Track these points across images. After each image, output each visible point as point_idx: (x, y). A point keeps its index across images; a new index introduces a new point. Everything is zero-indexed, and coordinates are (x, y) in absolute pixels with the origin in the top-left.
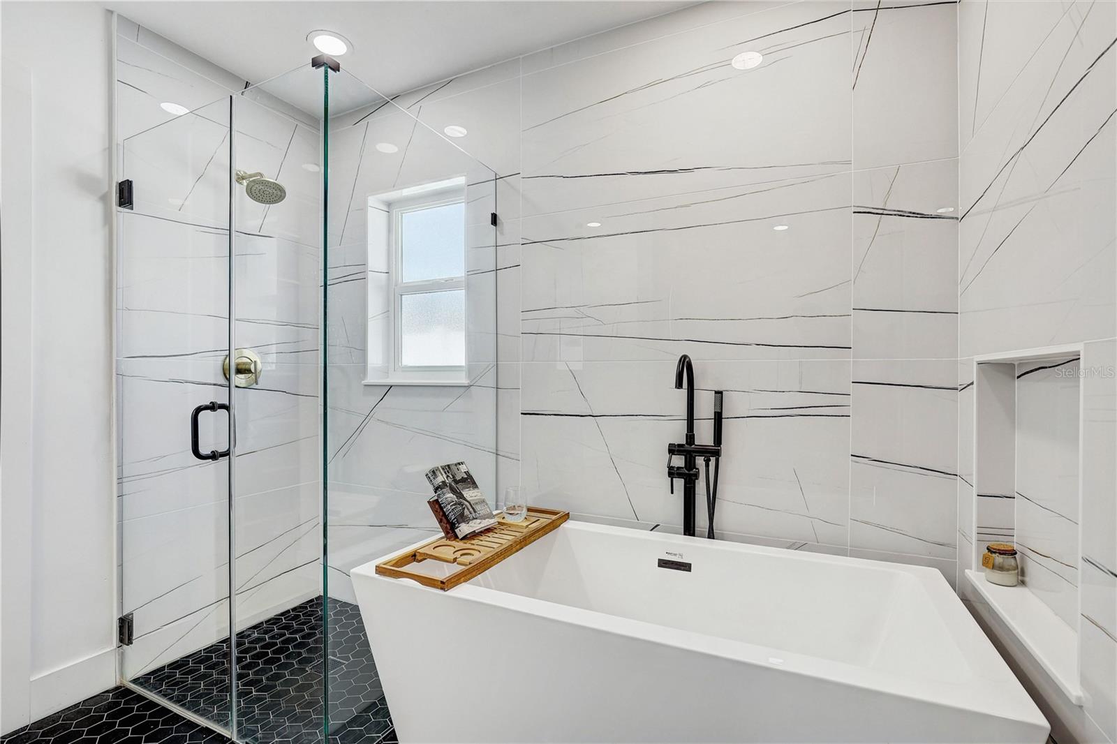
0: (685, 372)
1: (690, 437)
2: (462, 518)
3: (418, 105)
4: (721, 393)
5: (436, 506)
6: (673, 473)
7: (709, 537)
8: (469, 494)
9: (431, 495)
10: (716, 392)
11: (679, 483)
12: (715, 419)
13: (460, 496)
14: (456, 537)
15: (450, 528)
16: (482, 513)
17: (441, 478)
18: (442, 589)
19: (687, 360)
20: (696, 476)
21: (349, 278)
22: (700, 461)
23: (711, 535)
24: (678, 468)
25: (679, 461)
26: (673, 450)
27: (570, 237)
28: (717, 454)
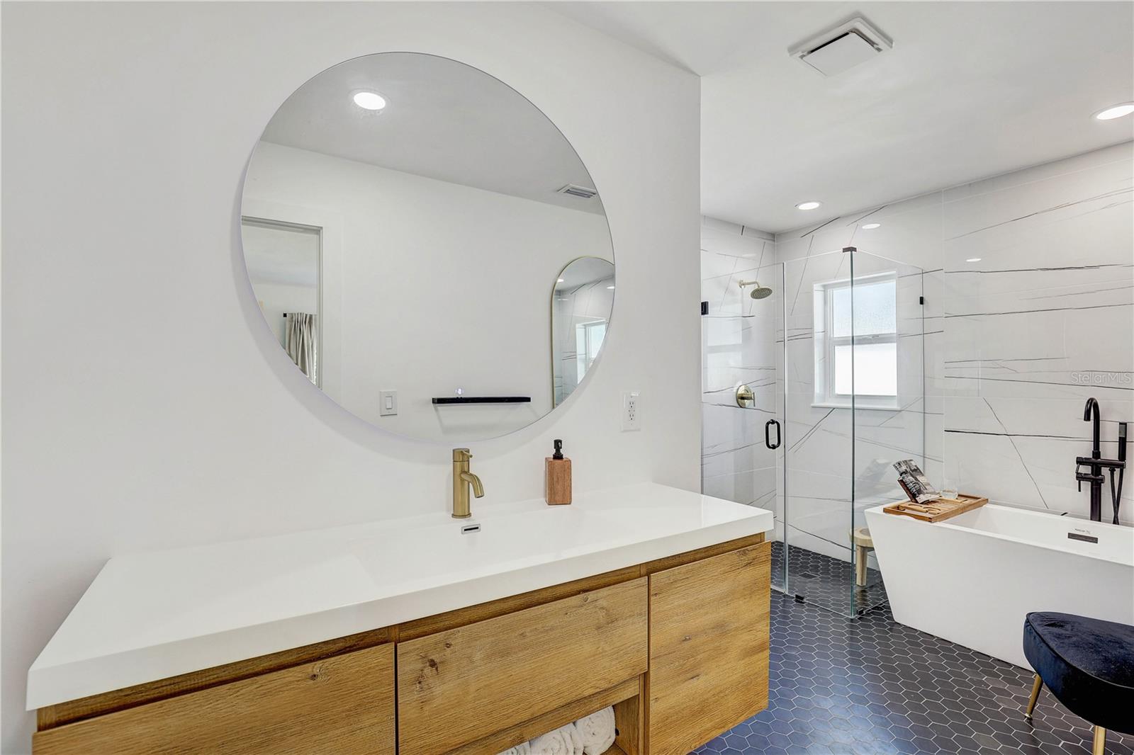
0: (1093, 411)
1: (1097, 453)
2: (919, 492)
3: (856, 224)
4: (1126, 424)
5: (902, 482)
6: (1080, 477)
7: (1114, 523)
8: (920, 478)
9: (898, 477)
10: (1120, 424)
11: (1087, 486)
12: (1119, 442)
13: (916, 479)
14: (917, 502)
15: (913, 496)
16: (931, 490)
17: (904, 468)
18: (930, 522)
19: (1094, 401)
20: (1102, 481)
21: (799, 337)
22: (1105, 471)
23: (1116, 522)
24: (1085, 474)
25: (1085, 470)
26: (1080, 461)
27: (987, 313)
28: (1122, 467)
